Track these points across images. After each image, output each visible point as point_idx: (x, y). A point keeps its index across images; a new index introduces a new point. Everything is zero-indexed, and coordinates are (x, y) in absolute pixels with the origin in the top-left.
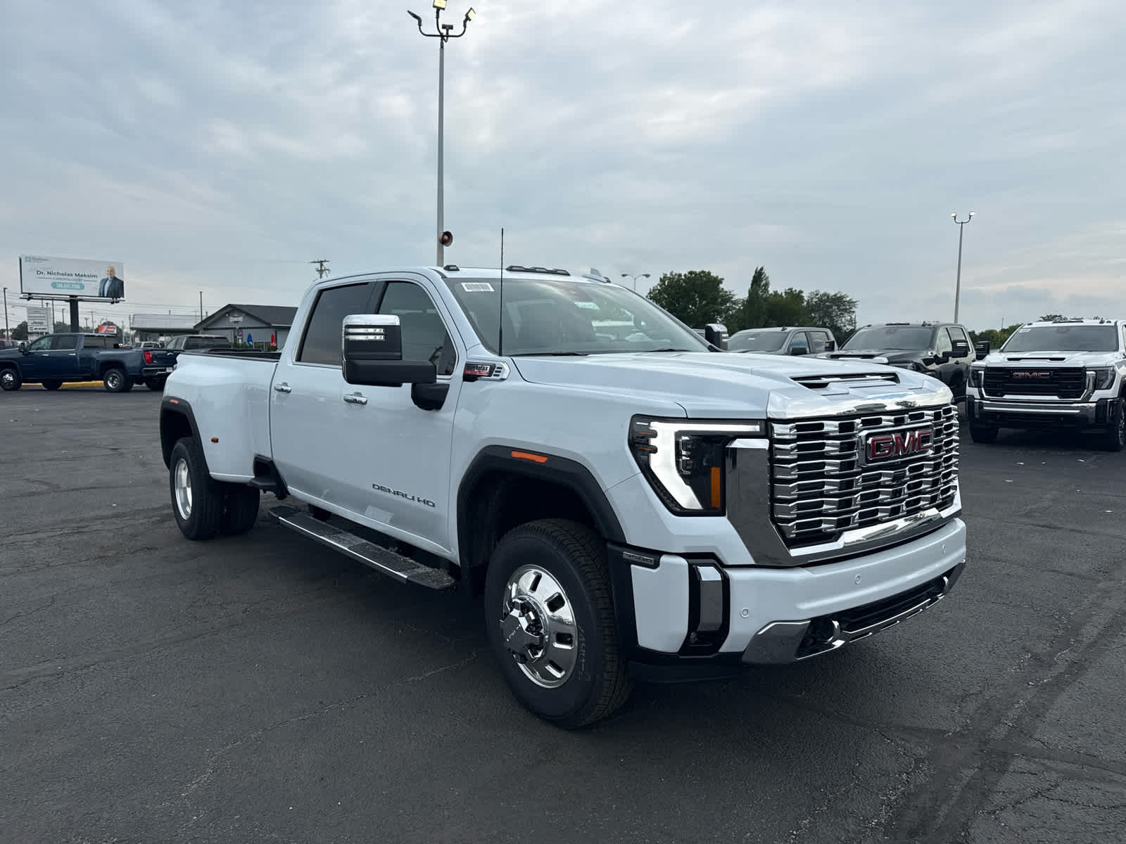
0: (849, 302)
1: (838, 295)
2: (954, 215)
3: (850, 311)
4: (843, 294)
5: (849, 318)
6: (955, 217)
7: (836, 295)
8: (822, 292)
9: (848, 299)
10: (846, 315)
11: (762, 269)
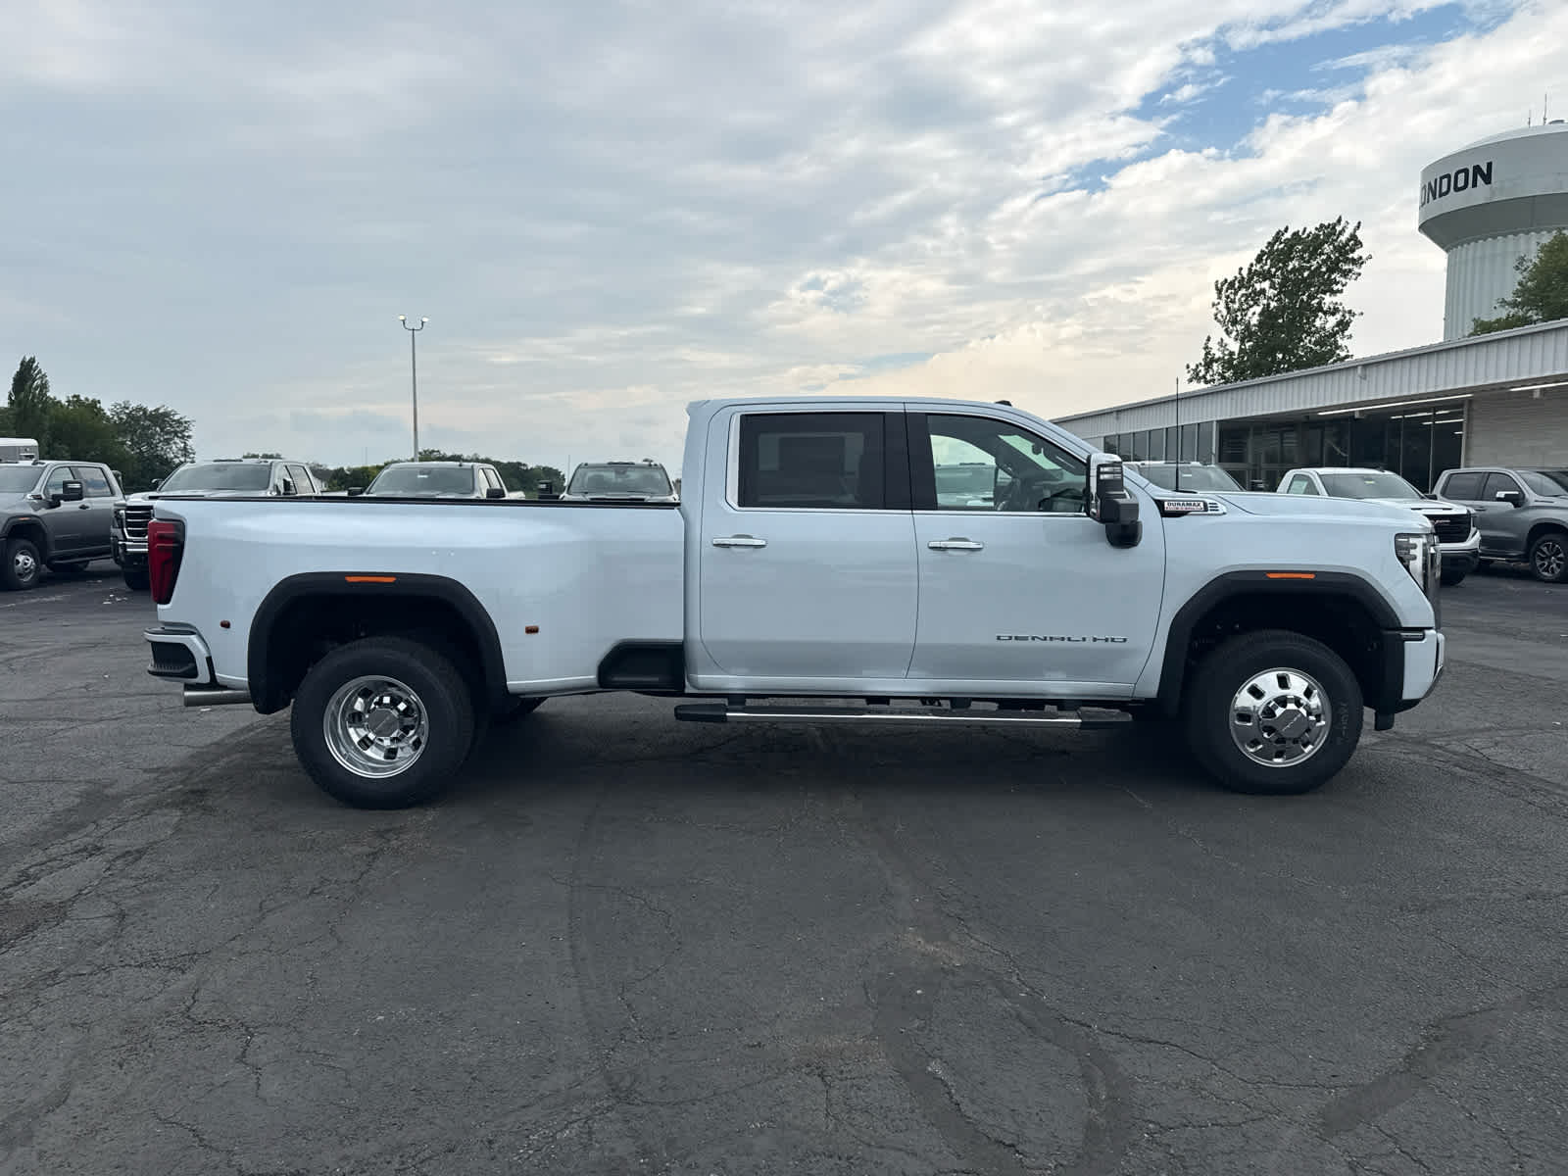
0: (179, 422)
1: (161, 411)
2: (402, 318)
3: (184, 436)
4: (169, 409)
5: (183, 445)
6: (404, 321)
7: (157, 410)
8: (133, 405)
9: (176, 418)
10: (177, 440)
11: (32, 361)
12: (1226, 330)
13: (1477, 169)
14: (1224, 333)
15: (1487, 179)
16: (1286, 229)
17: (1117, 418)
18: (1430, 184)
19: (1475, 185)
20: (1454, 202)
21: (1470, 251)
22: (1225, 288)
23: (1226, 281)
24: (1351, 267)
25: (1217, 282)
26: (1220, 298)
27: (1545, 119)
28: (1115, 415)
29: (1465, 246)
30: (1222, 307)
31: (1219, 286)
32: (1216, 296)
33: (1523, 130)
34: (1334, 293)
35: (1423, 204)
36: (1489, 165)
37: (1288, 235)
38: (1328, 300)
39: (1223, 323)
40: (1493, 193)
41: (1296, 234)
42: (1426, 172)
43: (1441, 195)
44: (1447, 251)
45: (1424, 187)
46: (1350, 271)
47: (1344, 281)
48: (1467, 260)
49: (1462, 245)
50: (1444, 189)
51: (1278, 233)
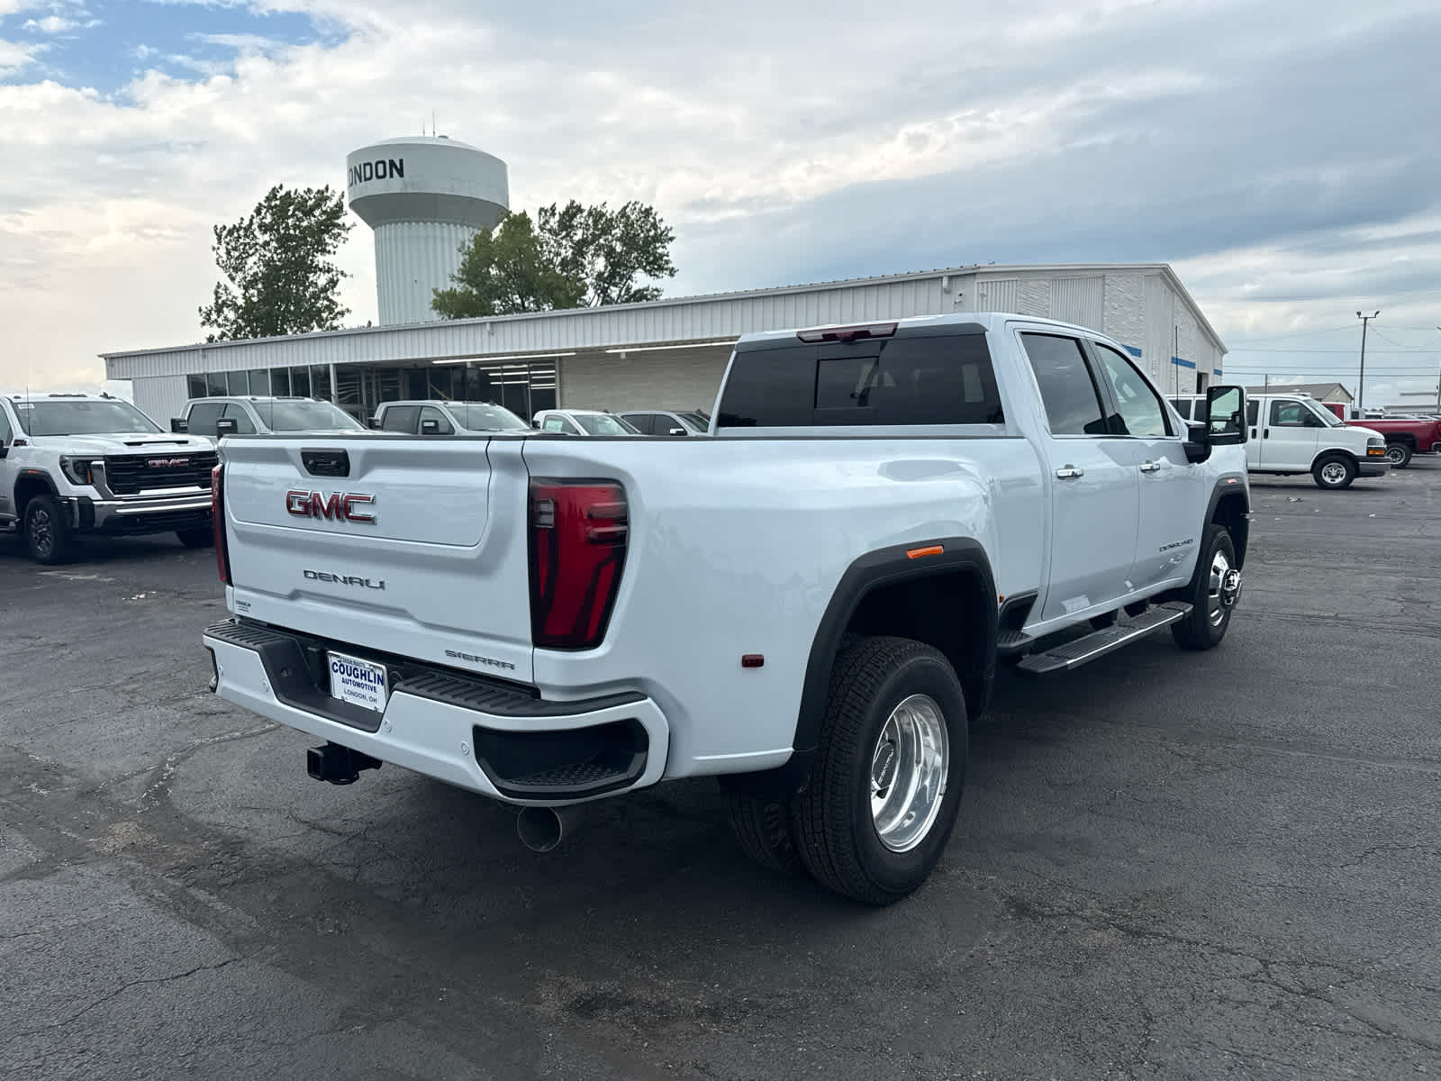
12: (230, 276)
13: (392, 163)
14: (228, 279)
15: (401, 174)
16: (281, 187)
17: (204, 356)
18: (355, 168)
19: (391, 176)
20: (376, 187)
21: (390, 230)
22: (225, 233)
23: (225, 227)
24: (339, 231)
25: (216, 226)
26: (220, 243)
27: (434, 133)
28: (201, 353)
29: (388, 226)
30: (222, 252)
31: (218, 231)
32: (216, 241)
33: (419, 138)
34: (324, 251)
35: (351, 185)
36: (401, 161)
37: (282, 193)
38: (320, 259)
39: (225, 268)
40: (405, 185)
41: (288, 193)
42: (352, 156)
43: (366, 179)
44: (373, 228)
45: (351, 170)
46: (339, 234)
47: (335, 243)
48: (390, 239)
49: (385, 225)
50: (368, 175)
51: (274, 189)
